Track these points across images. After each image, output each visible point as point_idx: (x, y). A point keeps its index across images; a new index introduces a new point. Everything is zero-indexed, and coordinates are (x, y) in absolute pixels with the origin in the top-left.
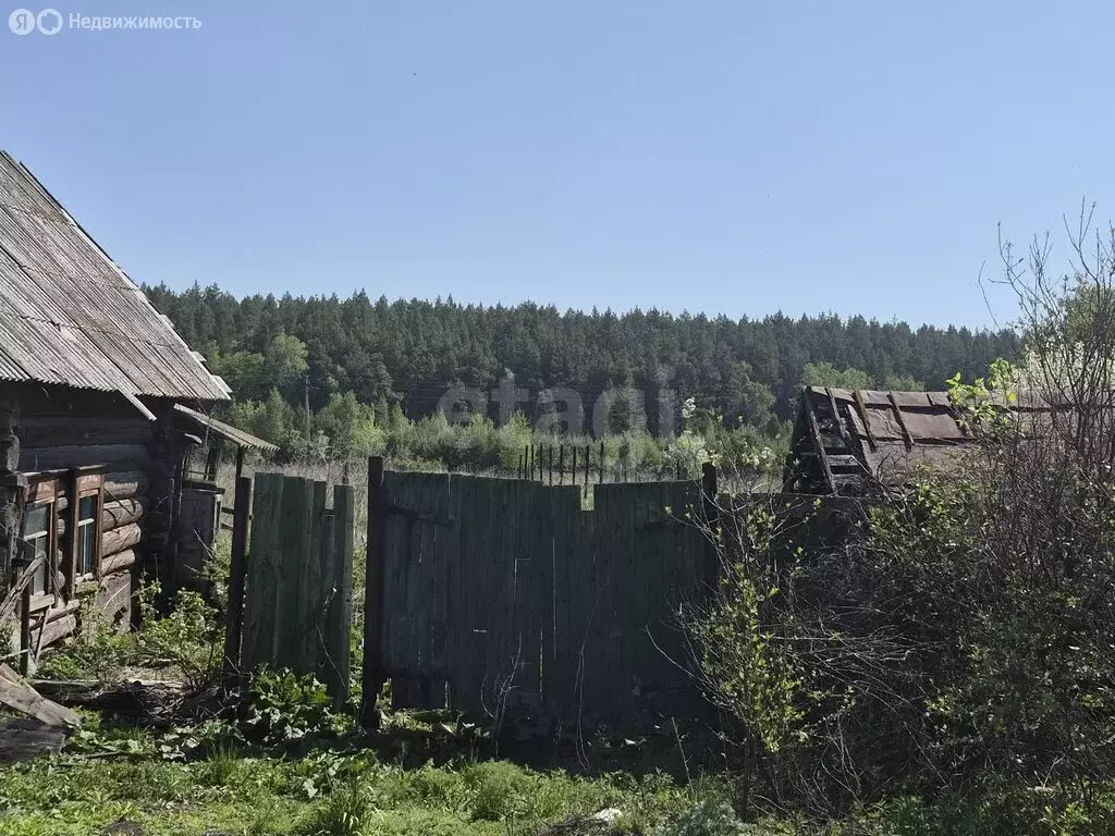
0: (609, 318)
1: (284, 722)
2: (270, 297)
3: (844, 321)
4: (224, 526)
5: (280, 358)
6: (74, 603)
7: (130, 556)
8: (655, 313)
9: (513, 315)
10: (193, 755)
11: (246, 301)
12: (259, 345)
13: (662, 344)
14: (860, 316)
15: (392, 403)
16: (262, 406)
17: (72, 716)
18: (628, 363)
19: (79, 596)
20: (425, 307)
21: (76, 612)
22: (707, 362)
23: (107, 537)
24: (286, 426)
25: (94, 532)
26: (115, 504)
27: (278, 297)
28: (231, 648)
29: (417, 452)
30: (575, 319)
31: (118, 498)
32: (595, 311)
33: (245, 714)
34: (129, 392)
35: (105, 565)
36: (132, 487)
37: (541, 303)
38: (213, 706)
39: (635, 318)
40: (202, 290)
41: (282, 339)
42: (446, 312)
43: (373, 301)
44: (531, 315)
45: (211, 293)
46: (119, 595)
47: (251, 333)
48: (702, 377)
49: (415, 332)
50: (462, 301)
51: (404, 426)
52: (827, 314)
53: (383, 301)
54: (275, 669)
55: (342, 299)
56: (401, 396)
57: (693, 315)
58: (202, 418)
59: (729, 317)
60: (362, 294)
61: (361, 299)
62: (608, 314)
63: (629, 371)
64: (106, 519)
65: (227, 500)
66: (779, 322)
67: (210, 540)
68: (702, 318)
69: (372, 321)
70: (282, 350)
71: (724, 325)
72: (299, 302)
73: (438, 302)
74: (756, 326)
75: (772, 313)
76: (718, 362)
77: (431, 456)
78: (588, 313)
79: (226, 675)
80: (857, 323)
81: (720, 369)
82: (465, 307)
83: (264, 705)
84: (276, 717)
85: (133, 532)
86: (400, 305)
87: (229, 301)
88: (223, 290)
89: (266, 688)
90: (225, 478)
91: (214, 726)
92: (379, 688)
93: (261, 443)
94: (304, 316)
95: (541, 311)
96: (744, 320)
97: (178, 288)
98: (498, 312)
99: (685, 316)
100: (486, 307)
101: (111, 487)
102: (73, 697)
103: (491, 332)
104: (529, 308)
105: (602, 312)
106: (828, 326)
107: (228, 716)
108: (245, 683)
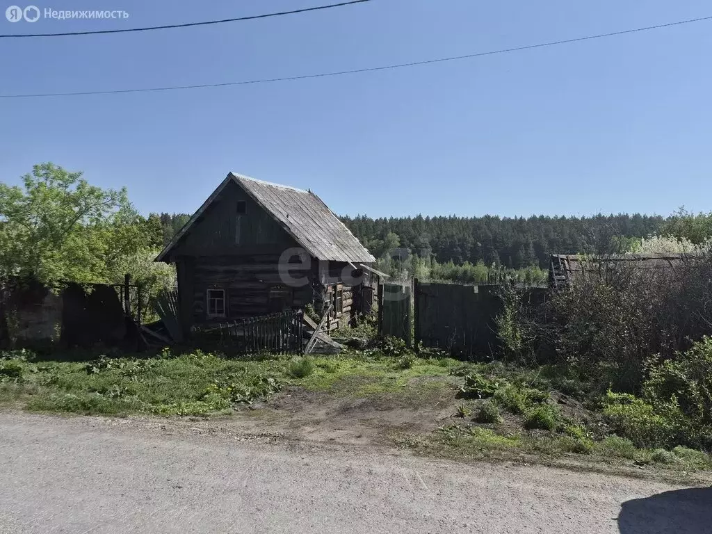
0: (522, 220)
1: (394, 349)
2: (385, 219)
3: (631, 216)
4: (375, 300)
5: (389, 242)
6: (337, 320)
7: (349, 308)
8: (542, 217)
9: (480, 220)
10: (371, 356)
11: (377, 220)
12: (382, 237)
13: (546, 229)
14: (639, 214)
15: (432, 257)
16: (384, 260)
17: (342, 346)
18: (530, 238)
19: (338, 318)
20: (445, 219)
21: (337, 323)
22: (566, 237)
23: (344, 302)
24: (392, 267)
25: (341, 301)
26: (346, 293)
27: (388, 218)
28: (379, 331)
29: (442, 276)
30: (508, 221)
31: (347, 291)
32: (516, 217)
33: (384, 347)
34: (350, 261)
35: (344, 310)
36: (349, 288)
37: (492, 215)
38: (375, 345)
39: (533, 219)
40: (361, 217)
41: (390, 234)
42: (453, 220)
43: (424, 218)
44: (488, 220)
45: (364, 218)
46: (347, 318)
47: (379, 233)
48: (564, 242)
49: (440, 229)
50: (460, 216)
51: (437, 266)
52: (622, 214)
53: (428, 217)
54: (391, 336)
55: (412, 218)
56: (436, 255)
57: (560, 216)
58: (368, 268)
59: (577, 217)
60: (420, 215)
61: (420, 217)
62: (521, 218)
63: (531, 241)
64: (344, 297)
65: (375, 292)
66: (600, 219)
67: (371, 304)
68: (563, 217)
69: (424, 226)
70: (390, 238)
71: (575, 220)
72: (396, 220)
73: (450, 216)
74: (589, 220)
75: (596, 214)
76: (571, 237)
77: (448, 278)
78: (513, 218)
79: (379, 337)
80: (637, 217)
81: (572, 239)
82: (461, 218)
83: (388, 345)
84: (392, 348)
85: (350, 301)
86: (435, 219)
87: (371, 220)
88: (368, 217)
89: (389, 341)
90: (375, 285)
91: (375, 350)
92: (419, 342)
93: (384, 275)
94: (398, 225)
95: (493, 218)
96: (583, 218)
97: (353, 218)
98: (474, 220)
99: (556, 217)
100: (469, 218)
101: (344, 288)
102: (341, 342)
103: (471, 228)
104: (487, 217)
105: (518, 218)
106: (623, 219)
107: (379, 347)
108: (383, 340)
